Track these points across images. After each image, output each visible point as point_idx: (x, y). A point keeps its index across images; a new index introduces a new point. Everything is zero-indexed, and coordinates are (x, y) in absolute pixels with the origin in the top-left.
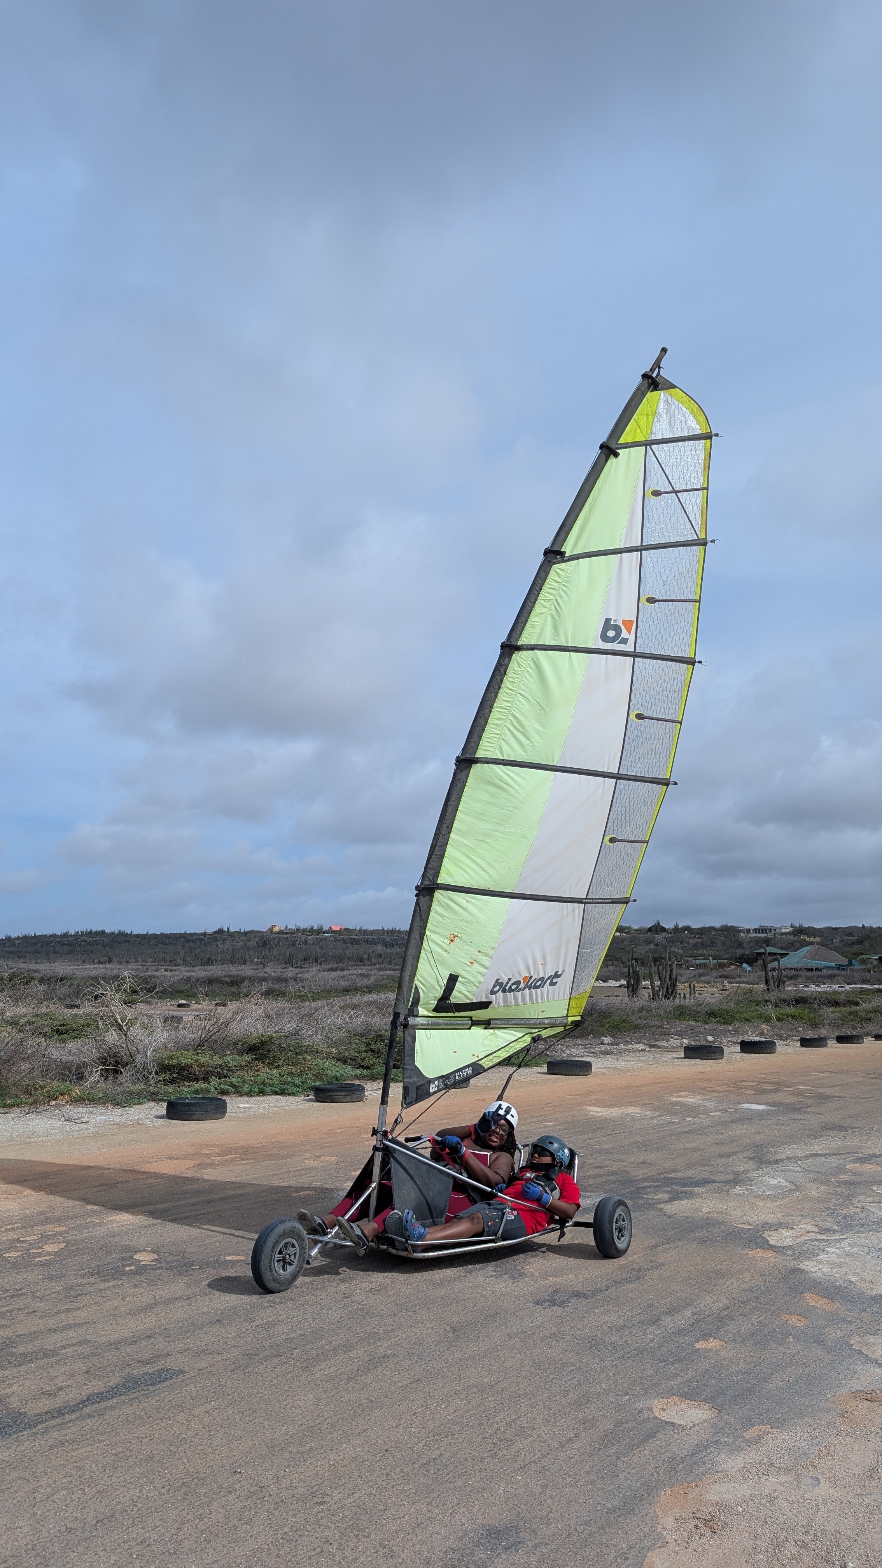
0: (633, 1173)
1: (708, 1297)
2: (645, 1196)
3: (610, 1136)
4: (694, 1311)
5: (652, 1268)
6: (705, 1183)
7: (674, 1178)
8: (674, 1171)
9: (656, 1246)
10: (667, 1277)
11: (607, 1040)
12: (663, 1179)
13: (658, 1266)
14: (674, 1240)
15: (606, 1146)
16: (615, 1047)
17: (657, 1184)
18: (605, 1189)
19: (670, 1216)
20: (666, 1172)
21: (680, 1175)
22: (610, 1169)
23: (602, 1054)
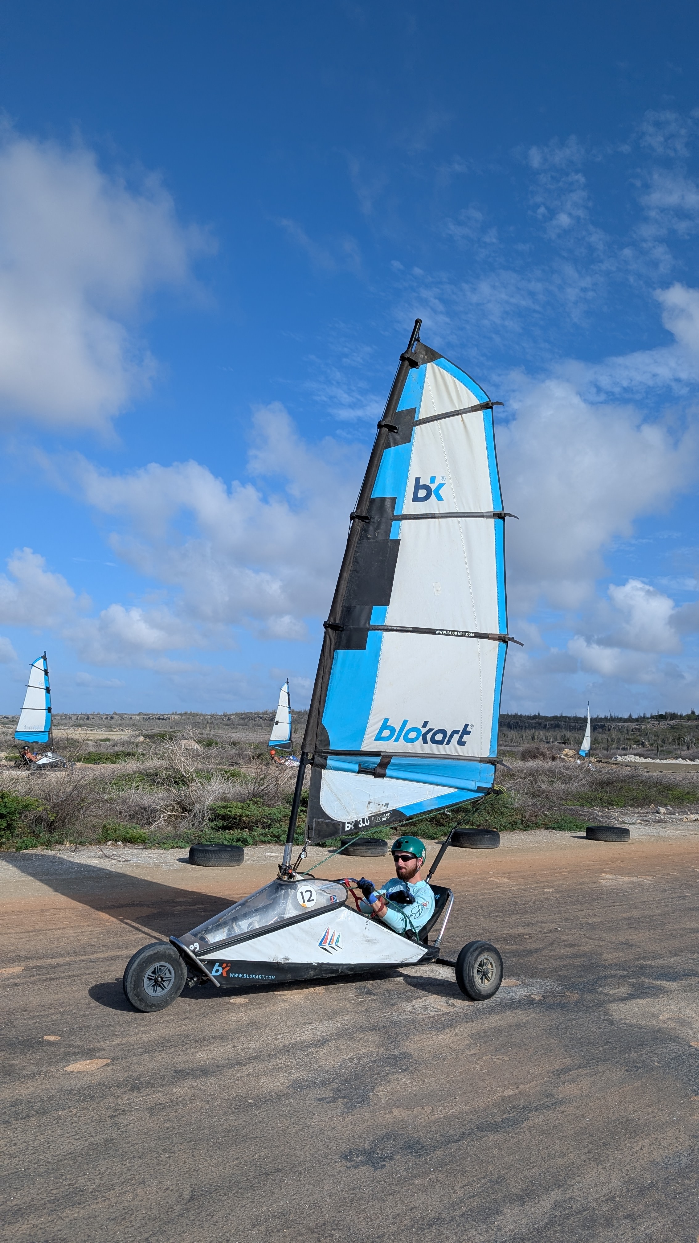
0: (604, 957)
1: (595, 1171)
2: (600, 989)
3: (607, 908)
4: (560, 1198)
5: (546, 1107)
6: (685, 975)
7: (650, 966)
8: (655, 956)
9: (567, 1070)
10: (555, 1127)
11: (662, 810)
12: (636, 966)
13: (553, 1105)
14: (598, 1062)
15: (594, 920)
16: (669, 816)
17: (625, 973)
18: (559, 975)
19: (611, 1023)
20: (644, 958)
21: (659, 962)
22: (582, 948)
23: (654, 822)
